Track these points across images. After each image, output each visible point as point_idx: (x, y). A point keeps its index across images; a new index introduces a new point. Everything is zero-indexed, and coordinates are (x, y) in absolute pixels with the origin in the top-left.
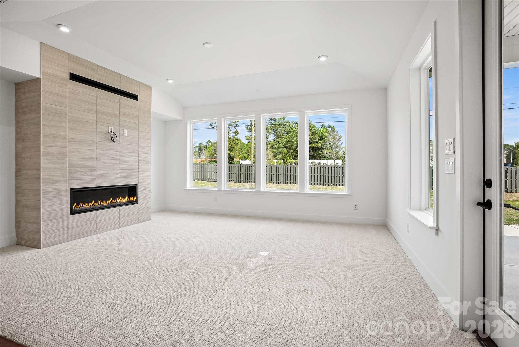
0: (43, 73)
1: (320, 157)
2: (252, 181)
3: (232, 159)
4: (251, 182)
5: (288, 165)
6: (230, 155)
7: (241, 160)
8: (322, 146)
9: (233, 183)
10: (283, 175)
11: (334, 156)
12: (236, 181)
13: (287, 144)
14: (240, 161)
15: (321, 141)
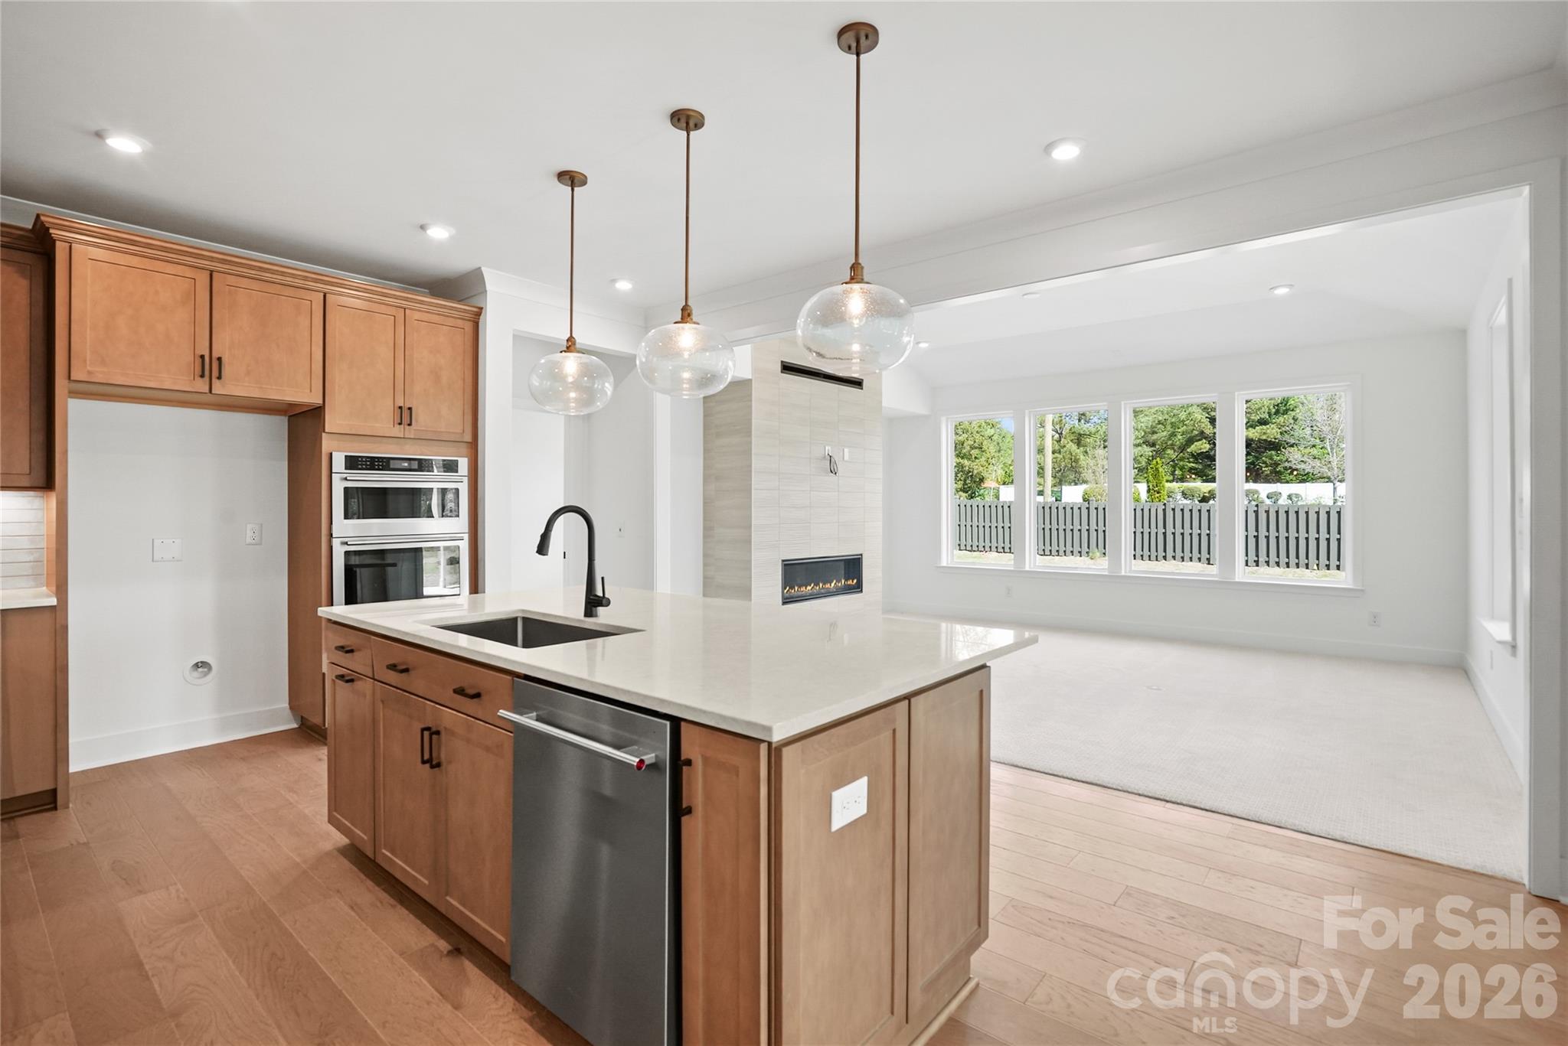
0: (755, 370)
1: (1280, 473)
2: (1050, 551)
3: (975, 482)
4: (1047, 553)
5: (1165, 504)
6: (970, 472)
7: (1004, 484)
8: (1286, 437)
9: (994, 554)
10: (1150, 533)
11: (1333, 469)
12: (1003, 548)
13: (1154, 433)
14: (1002, 487)
15: (1281, 419)
